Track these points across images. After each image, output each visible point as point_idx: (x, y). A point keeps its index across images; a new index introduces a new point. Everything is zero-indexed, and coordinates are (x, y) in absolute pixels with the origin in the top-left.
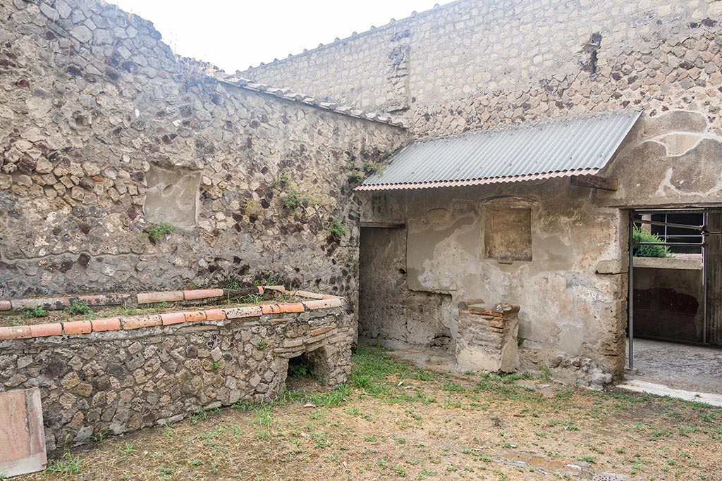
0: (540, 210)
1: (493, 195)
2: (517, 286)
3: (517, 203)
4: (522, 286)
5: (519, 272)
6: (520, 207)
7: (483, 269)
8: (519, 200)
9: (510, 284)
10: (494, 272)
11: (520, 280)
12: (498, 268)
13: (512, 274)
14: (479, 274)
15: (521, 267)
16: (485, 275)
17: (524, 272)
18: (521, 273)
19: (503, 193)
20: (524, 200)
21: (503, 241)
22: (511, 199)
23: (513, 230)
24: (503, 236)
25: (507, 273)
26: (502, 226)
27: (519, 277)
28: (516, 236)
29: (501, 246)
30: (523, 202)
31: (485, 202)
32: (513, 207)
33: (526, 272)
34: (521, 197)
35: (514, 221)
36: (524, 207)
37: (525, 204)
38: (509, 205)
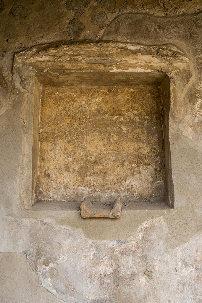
0: (193, 79)
1: (53, 37)
2: (133, 275)
3: (130, 60)
4: (149, 274)
5: (140, 236)
6: (138, 70)
8: (135, 53)
9: (116, 272)
10: (67, 243)
11: (144, 258)
12: (80, 231)
13: (119, 242)
15: (145, 225)
16: (39, 253)
17: (154, 238)
18: (145, 240)
19: (87, 34)
20: (149, 53)
21: (70, 160)
22: (111, 49)
23: (96, 133)
24: (71, 148)
25: (104, 242)
26: (68, 125)
27: (140, 251)
28: (103, 148)
29: (66, 174)
30: (146, 58)
31: (33, 56)
32: (119, 71)
33: (160, 238)
34: (138, 44)
35: (99, 111)
36: (149, 71)
37: (151, 63)
38: (105, 66)
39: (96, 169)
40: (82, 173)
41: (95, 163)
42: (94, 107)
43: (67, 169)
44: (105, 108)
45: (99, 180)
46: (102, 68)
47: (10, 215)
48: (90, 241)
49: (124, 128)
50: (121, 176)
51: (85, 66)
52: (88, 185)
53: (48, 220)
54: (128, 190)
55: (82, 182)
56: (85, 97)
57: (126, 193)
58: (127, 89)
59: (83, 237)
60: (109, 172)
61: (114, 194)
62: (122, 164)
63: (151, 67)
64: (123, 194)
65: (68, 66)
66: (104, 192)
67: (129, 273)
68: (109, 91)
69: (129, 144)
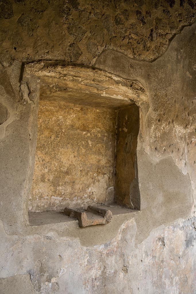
0: (150, 110)
1: (57, 55)
2: (116, 272)
3: (113, 87)
4: (125, 269)
5: (119, 237)
6: (120, 97)
7: (38, 253)
8: (117, 83)
9: (104, 273)
10: (67, 254)
11: (122, 255)
12: (77, 240)
13: (106, 245)
14: (25, 271)
15: (123, 226)
16: (42, 271)
17: (128, 237)
18: (124, 240)
19: (83, 59)
20: (126, 85)
21: (46, 170)
22: (102, 76)
23: (69, 145)
24: (47, 159)
25: (95, 247)
26: (46, 137)
27: (119, 250)
28: (74, 160)
29: (41, 184)
30: (124, 88)
31: (41, 69)
32: (107, 95)
33: (132, 236)
34: (119, 76)
35: (72, 126)
36: (126, 99)
37: (127, 93)
38: (98, 90)
39: (67, 178)
40: (55, 184)
41: (67, 173)
42: (69, 122)
43: (43, 180)
44: (78, 124)
45: (69, 189)
46: (96, 91)
47: (14, 233)
48: (85, 248)
49: (90, 142)
50: (86, 185)
51: (83, 87)
52: (60, 195)
53: (51, 234)
54: (89, 197)
55: (55, 192)
56: (63, 113)
57: (88, 200)
58: (94, 109)
59: (80, 246)
60: (77, 181)
61: (79, 201)
62: (87, 174)
63: (127, 96)
64: (86, 201)
65: (71, 85)
66: (72, 200)
67: (113, 271)
68: (82, 109)
69: (93, 156)
